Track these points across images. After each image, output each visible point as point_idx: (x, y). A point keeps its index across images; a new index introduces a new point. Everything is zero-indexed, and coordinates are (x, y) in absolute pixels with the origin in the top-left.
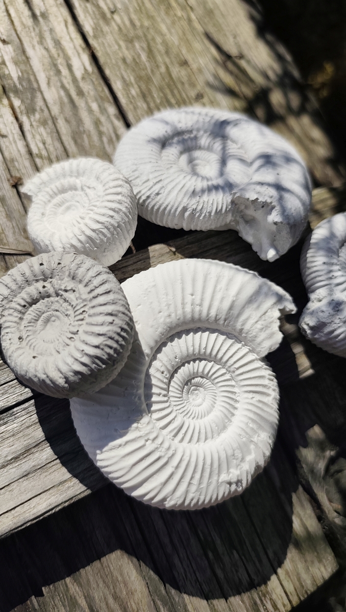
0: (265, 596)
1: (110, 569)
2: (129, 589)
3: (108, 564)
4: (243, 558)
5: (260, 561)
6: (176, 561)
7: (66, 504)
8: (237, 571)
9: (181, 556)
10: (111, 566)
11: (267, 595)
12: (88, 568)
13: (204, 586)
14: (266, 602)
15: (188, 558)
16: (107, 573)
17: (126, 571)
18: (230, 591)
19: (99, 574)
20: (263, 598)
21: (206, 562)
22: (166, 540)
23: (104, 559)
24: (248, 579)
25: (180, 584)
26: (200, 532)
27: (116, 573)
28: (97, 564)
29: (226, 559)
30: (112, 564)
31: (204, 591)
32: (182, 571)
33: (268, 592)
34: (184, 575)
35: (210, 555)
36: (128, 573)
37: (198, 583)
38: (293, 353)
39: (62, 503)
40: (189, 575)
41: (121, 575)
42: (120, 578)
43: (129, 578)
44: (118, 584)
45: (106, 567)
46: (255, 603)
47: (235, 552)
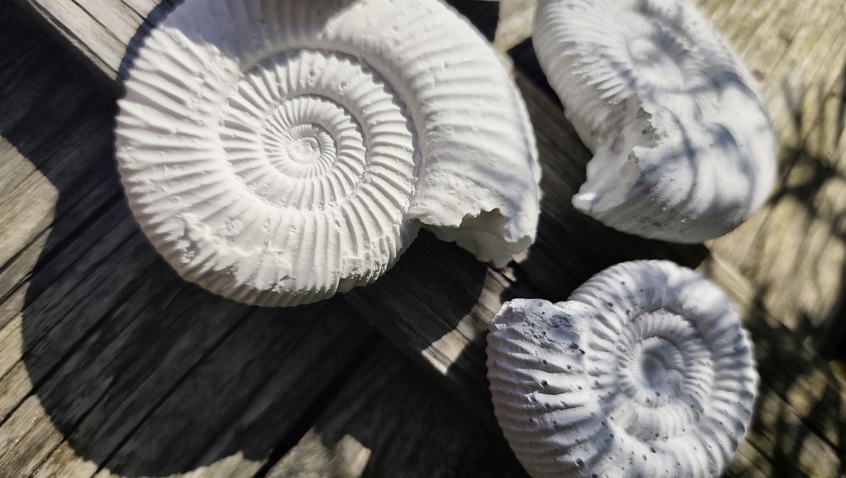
0: (56, 461)
1: (28, 188)
2: (6, 227)
3: (33, 184)
4: (106, 398)
5: (111, 431)
6: (68, 285)
7: (87, 53)
8: (82, 395)
9: (79, 290)
10: (33, 188)
11: (58, 465)
12: (20, 157)
13: (42, 345)
14: (48, 468)
15: (78, 303)
16: (20, 186)
17: (31, 212)
18: (47, 394)
19: (15, 175)
20: (52, 459)
21: (81, 334)
22: (94, 258)
23: (38, 174)
24: (75, 420)
25: (36, 304)
26: (122, 308)
27: (23, 200)
28: (29, 166)
29: (96, 368)
30: (36, 189)
31: (35, 348)
32: (55, 300)
33: (63, 464)
34: (50, 305)
35: (94, 338)
36: (29, 216)
37: (44, 333)
38: (457, 324)
39: (85, 45)
40: (53, 312)
41: (24, 208)
42: (18, 207)
43: (23, 222)
44: (9, 207)
45: (30, 181)
46: (40, 447)
47: (110, 380)
